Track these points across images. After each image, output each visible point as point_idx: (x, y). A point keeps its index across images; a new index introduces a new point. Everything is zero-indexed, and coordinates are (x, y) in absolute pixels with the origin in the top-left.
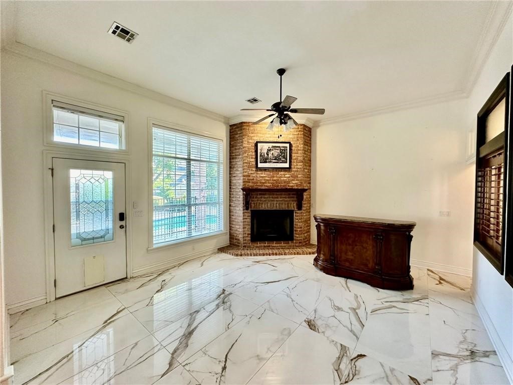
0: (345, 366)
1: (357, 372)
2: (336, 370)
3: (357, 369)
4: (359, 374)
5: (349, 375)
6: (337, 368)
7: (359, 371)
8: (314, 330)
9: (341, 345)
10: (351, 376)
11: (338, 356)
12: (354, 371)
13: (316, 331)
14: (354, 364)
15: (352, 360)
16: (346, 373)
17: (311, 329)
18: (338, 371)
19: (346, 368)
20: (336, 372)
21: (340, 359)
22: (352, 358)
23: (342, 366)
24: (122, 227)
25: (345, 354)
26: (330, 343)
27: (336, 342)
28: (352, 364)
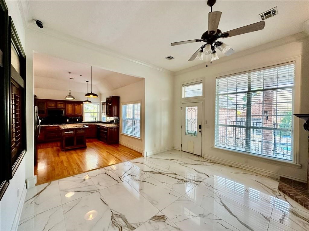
0: (120, 221)
1: (113, 225)
2: (120, 215)
3: (115, 226)
4: (112, 225)
5: (114, 220)
6: (121, 216)
7: (113, 227)
8: (153, 217)
9: (135, 228)
10: (114, 221)
11: (127, 220)
12: (115, 224)
13: (152, 218)
14: (118, 227)
15: (121, 227)
16: (116, 219)
17: (155, 216)
18: (119, 216)
19: (119, 221)
20: (119, 214)
21: (126, 221)
22: (122, 228)
23: (120, 220)
24: (200, 132)
25: (127, 226)
26: (139, 222)
27: (138, 226)
28: (119, 226)
